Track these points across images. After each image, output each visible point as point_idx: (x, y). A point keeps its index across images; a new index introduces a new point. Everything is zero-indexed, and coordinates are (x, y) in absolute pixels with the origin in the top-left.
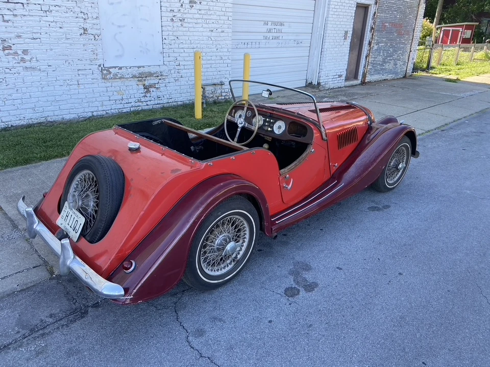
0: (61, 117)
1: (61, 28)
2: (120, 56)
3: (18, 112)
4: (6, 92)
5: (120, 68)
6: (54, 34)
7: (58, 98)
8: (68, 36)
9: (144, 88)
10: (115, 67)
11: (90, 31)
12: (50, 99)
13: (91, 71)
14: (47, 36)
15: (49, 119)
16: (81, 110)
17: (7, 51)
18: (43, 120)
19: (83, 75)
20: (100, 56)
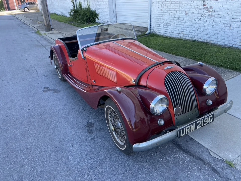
0: (217, 42)
3: (201, 35)
4: (199, 25)
7: (218, 32)
12: (215, 32)
15: (211, 42)
16: (227, 42)
17: (204, 7)
18: (208, 41)
19: (234, 21)
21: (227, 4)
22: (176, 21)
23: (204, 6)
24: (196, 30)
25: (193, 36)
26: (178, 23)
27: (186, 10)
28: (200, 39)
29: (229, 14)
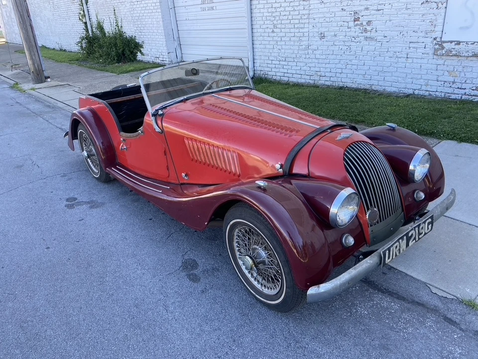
0: (384, 88)
2: (467, 28)
3: (353, 76)
4: (349, 57)
5: (458, 43)
6: (396, 4)
7: (385, 69)
8: (409, 6)
10: (451, 42)
13: (424, 44)
14: (390, 6)
15: (373, 87)
16: (403, 85)
17: (356, 22)
18: (367, 87)
19: (414, 48)
20: (439, 28)
21: (398, 17)
22: (303, 52)
23: (355, 21)
24: (344, 67)
25: (339, 80)
26: (308, 56)
27: (322, 30)
28: (352, 84)
29: (403, 35)
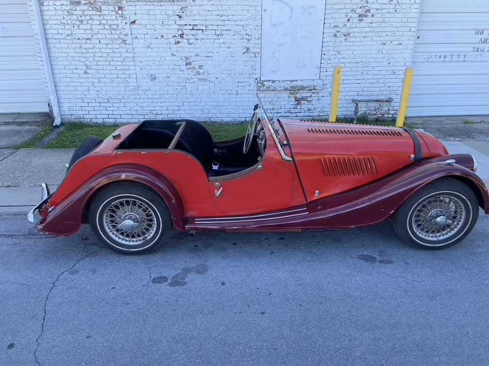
0: (221, 119)
1: (228, 48)
2: (276, 71)
3: (192, 112)
4: (185, 96)
5: (274, 82)
6: (223, 53)
7: (220, 104)
8: (234, 55)
9: (296, 101)
10: (269, 81)
11: (252, 50)
12: (215, 104)
13: (249, 83)
14: (218, 54)
15: (212, 120)
16: (237, 115)
17: (188, 66)
18: (207, 120)
19: (242, 86)
20: (258, 71)
22: (132, 93)
23: (186, 65)
24: (181, 104)
27: (153, 72)
29: (232, 76)
